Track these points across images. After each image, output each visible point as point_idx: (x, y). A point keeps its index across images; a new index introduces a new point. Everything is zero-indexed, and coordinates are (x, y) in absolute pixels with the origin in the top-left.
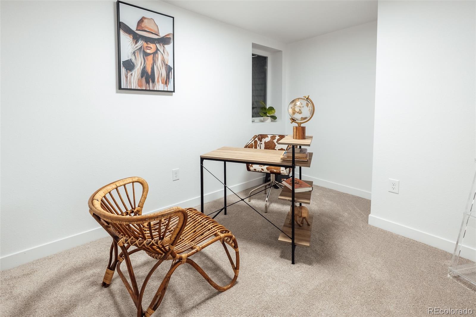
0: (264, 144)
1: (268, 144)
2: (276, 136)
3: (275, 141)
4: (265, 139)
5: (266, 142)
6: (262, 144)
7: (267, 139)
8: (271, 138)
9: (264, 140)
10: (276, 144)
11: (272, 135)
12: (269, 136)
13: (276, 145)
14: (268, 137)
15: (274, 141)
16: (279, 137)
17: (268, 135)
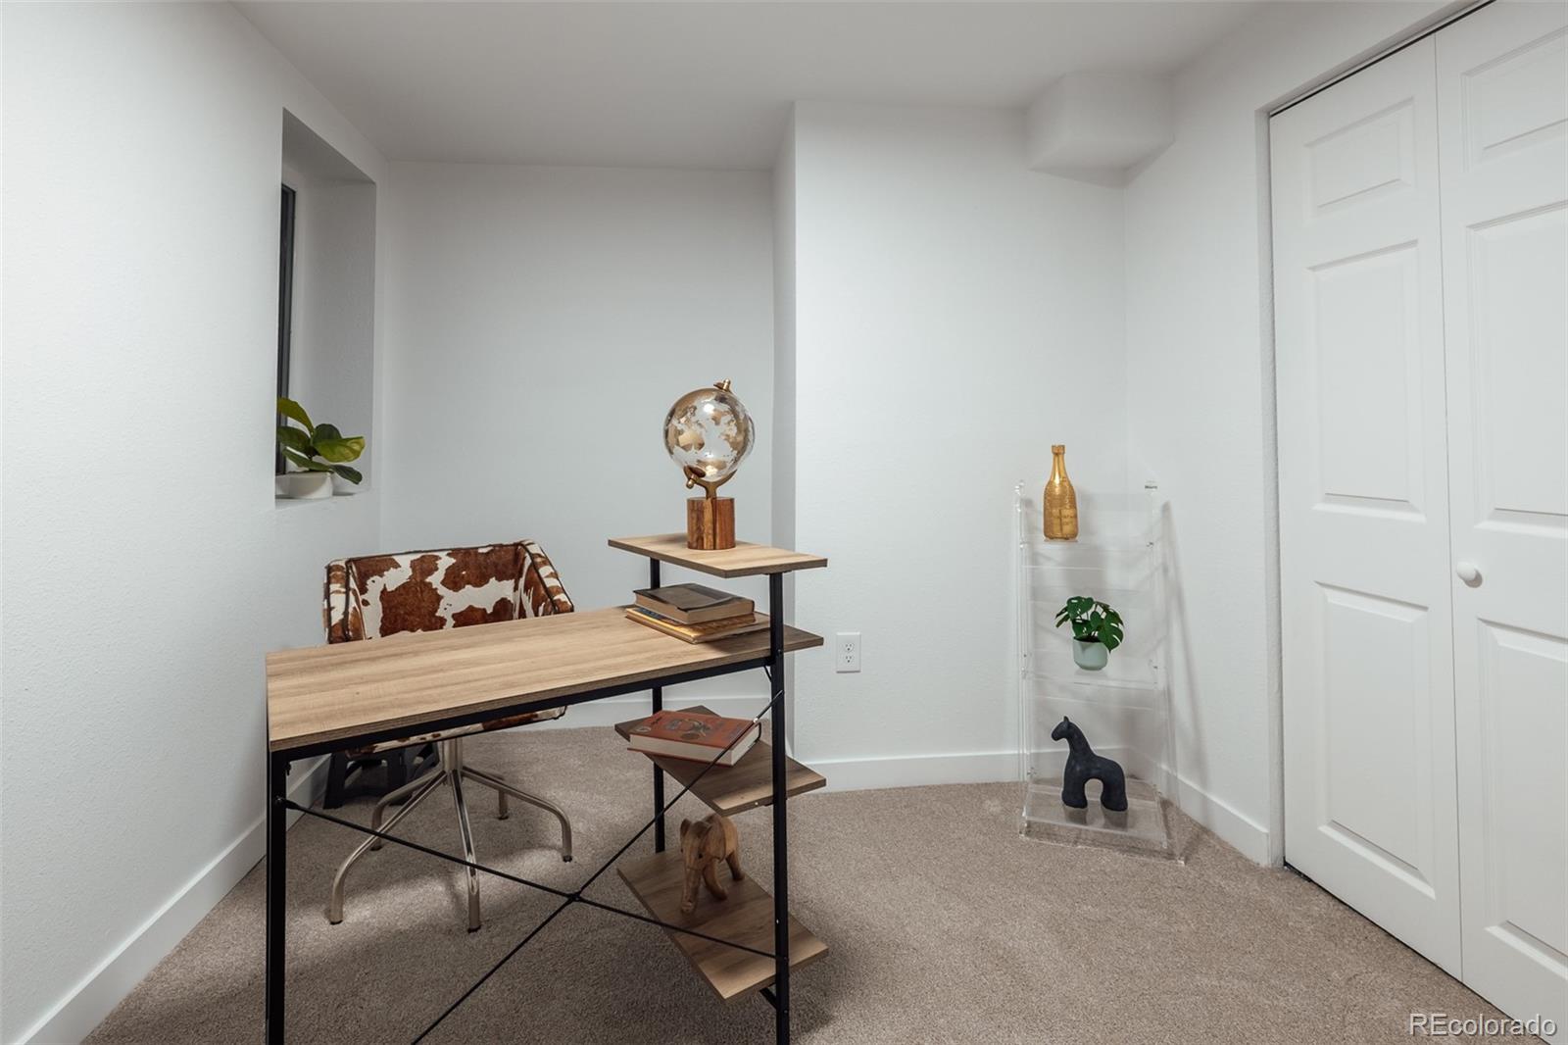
0: (380, 603)
1: (400, 599)
2: (437, 558)
3: (436, 579)
4: (381, 576)
5: (390, 589)
6: (365, 603)
7: (394, 579)
8: (414, 570)
9: (375, 585)
10: (442, 590)
11: (418, 556)
12: (405, 562)
13: (439, 598)
14: (397, 566)
15: (429, 580)
16: (453, 561)
17: (396, 558)
